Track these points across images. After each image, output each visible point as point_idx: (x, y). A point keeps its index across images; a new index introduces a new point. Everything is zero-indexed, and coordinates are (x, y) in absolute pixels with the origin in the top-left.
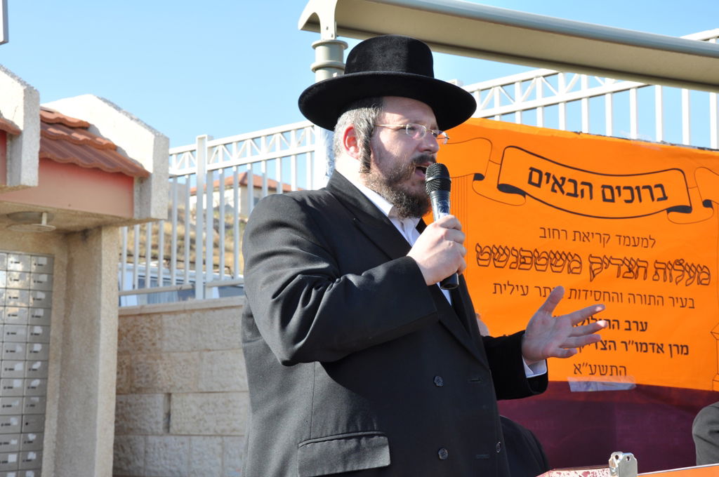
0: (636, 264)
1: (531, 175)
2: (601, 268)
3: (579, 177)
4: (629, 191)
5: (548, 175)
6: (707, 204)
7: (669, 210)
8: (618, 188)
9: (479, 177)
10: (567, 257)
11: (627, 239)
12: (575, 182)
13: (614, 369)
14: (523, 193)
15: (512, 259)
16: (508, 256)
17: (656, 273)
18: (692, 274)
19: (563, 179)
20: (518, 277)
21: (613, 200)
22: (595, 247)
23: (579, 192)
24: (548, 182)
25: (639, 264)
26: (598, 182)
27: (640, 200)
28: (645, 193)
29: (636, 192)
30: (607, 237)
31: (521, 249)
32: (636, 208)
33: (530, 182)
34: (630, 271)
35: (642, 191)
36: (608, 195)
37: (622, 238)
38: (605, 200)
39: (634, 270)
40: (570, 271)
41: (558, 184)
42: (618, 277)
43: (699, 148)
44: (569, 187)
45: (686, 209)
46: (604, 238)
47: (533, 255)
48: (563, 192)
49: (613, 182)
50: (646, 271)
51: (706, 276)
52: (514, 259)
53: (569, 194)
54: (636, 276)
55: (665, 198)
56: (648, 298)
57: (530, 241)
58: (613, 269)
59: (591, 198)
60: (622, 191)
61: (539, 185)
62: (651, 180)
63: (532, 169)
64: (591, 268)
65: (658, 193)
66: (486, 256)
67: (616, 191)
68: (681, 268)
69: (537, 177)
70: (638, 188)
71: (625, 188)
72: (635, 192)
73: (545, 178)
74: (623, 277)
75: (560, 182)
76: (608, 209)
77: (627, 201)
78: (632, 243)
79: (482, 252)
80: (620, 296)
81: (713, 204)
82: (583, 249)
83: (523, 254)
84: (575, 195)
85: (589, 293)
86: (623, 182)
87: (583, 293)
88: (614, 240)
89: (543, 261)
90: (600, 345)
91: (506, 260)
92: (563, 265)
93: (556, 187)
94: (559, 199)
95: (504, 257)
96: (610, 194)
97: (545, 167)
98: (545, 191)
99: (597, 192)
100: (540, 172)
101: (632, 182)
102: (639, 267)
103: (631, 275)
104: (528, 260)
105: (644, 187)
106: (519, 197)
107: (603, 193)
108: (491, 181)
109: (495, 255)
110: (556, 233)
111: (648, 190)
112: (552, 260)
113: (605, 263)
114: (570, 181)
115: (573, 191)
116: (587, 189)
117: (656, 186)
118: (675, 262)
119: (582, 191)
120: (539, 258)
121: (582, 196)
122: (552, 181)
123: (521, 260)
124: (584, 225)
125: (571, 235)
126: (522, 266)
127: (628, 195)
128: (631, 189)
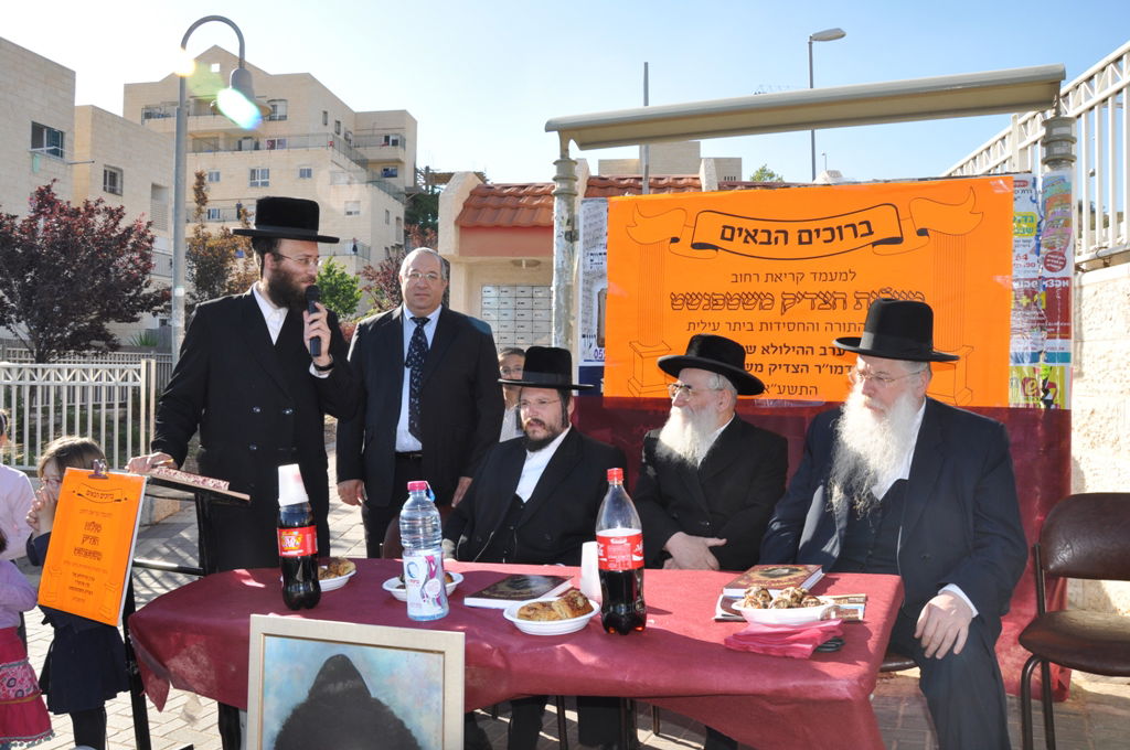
0: (832, 296)
1: (723, 232)
2: (794, 303)
3: (773, 227)
4: (829, 232)
5: (740, 230)
6: (923, 232)
7: (874, 244)
8: (817, 230)
9: (675, 240)
10: (759, 296)
11: (823, 275)
12: (769, 233)
13: (804, 389)
14: (716, 248)
15: (705, 302)
16: (701, 301)
17: (858, 303)
19: (756, 231)
20: (711, 316)
21: (810, 242)
22: (789, 286)
23: (773, 240)
24: (740, 235)
25: (836, 296)
26: (793, 229)
27: (841, 239)
28: (848, 232)
29: (837, 232)
30: (800, 276)
31: (713, 294)
32: (837, 245)
33: (723, 238)
34: (826, 303)
35: (845, 230)
36: (805, 237)
37: (818, 275)
38: (801, 242)
39: (831, 302)
40: (762, 308)
41: (751, 236)
42: (812, 309)
43: (920, 180)
44: (762, 237)
45: (897, 241)
46: (798, 277)
47: (725, 297)
48: (756, 242)
49: (812, 226)
50: (845, 302)
52: (707, 302)
53: (761, 243)
54: (834, 306)
55: (871, 233)
56: (847, 326)
57: (723, 286)
58: (806, 303)
59: (786, 243)
60: (822, 233)
61: (731, 239)
62: (855, 219)
63: (725, 227)
64: (783, 303)
65: (862, 229)
66: (680, 302)
67: (814, 234)
69: (728, 233)
70: (839, 228)
71: (825, 229)
72: (835, 233)
73: (737, 232)
74: (819, 309)
75: (753, 234)
76: (805, 250)
77: (825, 242)
78: (829, 278)
79: (676, 299)
80: (815, 326)
81: (930, 232)
82: (776, 288)
83: (715, 297)
84: (769, 243)
85: (781, 325)
86: (821, 225)
87: (775, 326)
88: (810, 277)
89: (735, 302)
90: (791, 369)
91: (700, 303)
92: (755, 303)
93: (749, 239)
94: (752, 248)
95: (697, 301)
96: (807, 236)
97: (737, 223)
98: (738, 242)
99: (793, 238)
100: (733, 229)
101: (834, 223)
102: (835, 299)
103: (828, 306)
104: (721, 302)
105: (846, 226)
106: (712, 252)
107: (800, 237)
108: (686, 241)
109: (689, 300)
110: (748, 277)
111: (851, 228)
112: (745, 300)
113: (798, 297)
114: (763, 231)
115: (766, 240)
116: (781, 236)
117: (861, 223)
118: (881, 291)
119: (776, 239)
120: (731, 299)
121: (776, 243)
122: (744, 234)
123: (713, 302)
124: (777, 268)
125: (763, 278)
126: (715, 307)
127: (828, 235)
128: (832, 230)
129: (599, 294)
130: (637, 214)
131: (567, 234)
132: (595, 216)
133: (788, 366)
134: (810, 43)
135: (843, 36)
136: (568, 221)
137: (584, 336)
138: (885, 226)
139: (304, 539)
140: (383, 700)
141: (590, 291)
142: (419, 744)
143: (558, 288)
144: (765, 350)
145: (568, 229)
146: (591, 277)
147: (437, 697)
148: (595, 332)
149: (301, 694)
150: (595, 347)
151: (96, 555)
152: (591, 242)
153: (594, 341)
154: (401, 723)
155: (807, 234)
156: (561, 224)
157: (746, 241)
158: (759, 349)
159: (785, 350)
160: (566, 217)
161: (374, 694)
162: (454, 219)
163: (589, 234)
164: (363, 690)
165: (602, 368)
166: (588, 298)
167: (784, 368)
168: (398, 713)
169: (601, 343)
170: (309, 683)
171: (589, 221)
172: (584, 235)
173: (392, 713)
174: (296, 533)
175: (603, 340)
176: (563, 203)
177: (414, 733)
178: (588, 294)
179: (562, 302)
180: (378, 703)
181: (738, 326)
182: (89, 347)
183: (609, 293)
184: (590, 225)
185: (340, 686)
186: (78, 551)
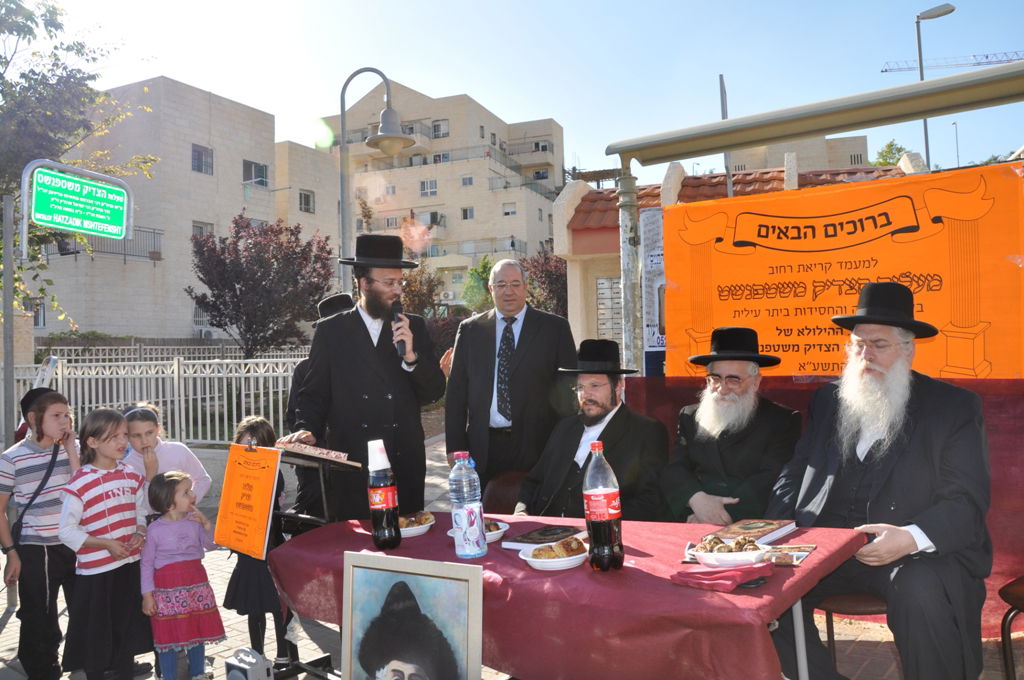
0: (857, 282)
1: (760, 230)
2: (823, 290)
3: (801, 223)
4: (852, 225)
5: (774, 227)
6: (937, 220)
7: (893, 233)
8: (841, 224)
9: (719, 240)
10: (793, 286)
11: (849, 264)
12: (798, 228)
13: (836, 366)
14: (754, 245)
15: (747, 292)
16: (743, 291)
18: (921, 283)
19: (787, 228)
20: (753, 304)
21: (835, 235)
22: (819, 275)
23: (802, 235)
24: (774, 232)
26: (819, 224)
27: (863, 230)
28: (868, 224)
29: (858, 224)
30: (828, 266)
31: (754, 285)
32: (859, 236)
33: (759, 235)
34: (852, 288)
35: (865, 222)
36: (831, 231)
37: (844, 264)
38: (827, 236)
39: (856, 287)
40: (796, 295)
41: (783, 233)
42: (840, 294)
44: (793, 233)
45: (914, 229)
46: (826, 267)
47: (764, 287)
48: (788, 238)
49: (836, 220)
51: (938, 283)
52: (749, 292)
53: (793, 238)
55: (889, 223)
57: (762, 277)
58: (834, 289)
59: (814, 237)
60: (845, 226)
61: (767, 236)
62: (874, 212)
63: (761, 226)
64: (814, 290)
65: (882, 220)
66: (726, 293)
67: (838, 228)
68: (908, 279)
69: (764, 231)
70: (861, 221)
71: (848, 223)
72: (857, 225)
73: (771, 230)
74: (846, 294)
75: (784, 230)
76: (832, 243)
77: (849, 233)
78: (854, 266)
79: (722, 291)
80: (843, 309)
81: (944, 220)
82: (808, 278)
83: (755, 288)
84: (799, 238)
85: (814, 310)
86: (844, 219)
87: (808, 311)
88: (836, 266)
89: (773, 291)
90: (824, 348)
91: (742, 294)
92: (790, 292)
93: (781, 235)
94: (785, 243)
95: (741, 292)
96: (832, 231)
97: (771, 222)
98: (773, 237)
99: (820, 232)
100: (767, 227)
101: (855, 217)
102: (860, 284)
103: (854, 291)
104: (760, 292)
105: (867, 219)
106: (751, 248)
107: (826, 231)
108: (728, 241)
109: (733, 291)
110: (782, 269)
111: (871, 220)
112: (781, 289)
113: (827, 285)
114: (793, 228)
115: (796, 235)
116: (810, 231)
117: (880, 215)
118: (901, 275)
119: (805, 234)
120: (770, 289)
121: (805, 237)
122: (777, 231)
123: (754, 292)
124: (807, 259)
125: (796, 269)
126: (757, 296)
127: (850, 228)
128: (854, 222)
129: (659, 289)
130: (686, 219)
131: (630, 239)
132: (653, 223)
133: (821, 345)
134: (918, 23)
135: (953, 10)
136: (632, 228)
137: (648, 326)
138: (902, 216)
139: (386, 496)
140: (429, 615)
141: (651, 287)
142: (452, 649)
143: (625, 285)
144: (800, 332)
145: (632, 235)
146: (652, 275)
147: (464, 614)
148: (657, 322)
149: (376, 610)
150: (657, 334)
151: (249, 507)
152: (651, 246)
153: (656, 329)
154: (440, 634)
155: (832, 228)
156: (625, 232)
157: (779, 237)
158: (795, 332)
159: (817, 331)
160: (629, 224)
161: (423, 612)
162: (566, 223)
163: (649, 239)
164: (416, 608)
165: (663, 353)
166: (650, 294)
167: (818, 348)
168: (438, 625)
169: (662, 331)
170: (381, 603)
171: (649, 228)
172: (645, 240)
173: (435, 626)
174: (380, 492)
175: (664, 329)
176: (627, 214)
177: (449, 641)
178: (649, 290)
179: (628, 297)
180: (425, 617)
181: (775, 312)
182: (285, 343)
183: (668, 287)
184: (650, 231)
185: (402, 605)
186: (239, 505)
